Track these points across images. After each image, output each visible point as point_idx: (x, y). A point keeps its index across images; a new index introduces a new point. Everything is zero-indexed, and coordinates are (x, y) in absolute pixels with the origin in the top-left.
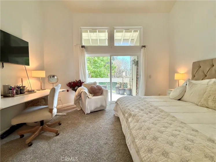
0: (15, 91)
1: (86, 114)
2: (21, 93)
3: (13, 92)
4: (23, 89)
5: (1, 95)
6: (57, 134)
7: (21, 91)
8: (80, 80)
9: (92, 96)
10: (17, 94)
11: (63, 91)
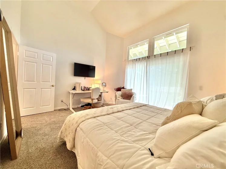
3: (85, 89)
4: (90, 89)
8: (124, 87)
9: (122, 99)
10: (87, 90)
11: (107, 92)
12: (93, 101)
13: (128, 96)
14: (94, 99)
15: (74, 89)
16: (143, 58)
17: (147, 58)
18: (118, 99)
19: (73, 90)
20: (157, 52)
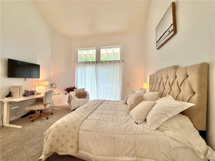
0: (29, 93)
1: (71, 110)
2: (33, 94)
3: (28, 94)
4: (34, 93)
5: (23, 95)
6: (47, 119)
7: (33, 93)
8: (74, 87)
9: (77, 98)
10: (31, 95)
11: (58, 94)
12: (46, 106)
13: (83, 95)
14: (47, 104)
15: (10, 95)
16: (92, 62)
17: (95, 63)
18: (74, 99)
19: (7, 96)
20: (102, 59)
